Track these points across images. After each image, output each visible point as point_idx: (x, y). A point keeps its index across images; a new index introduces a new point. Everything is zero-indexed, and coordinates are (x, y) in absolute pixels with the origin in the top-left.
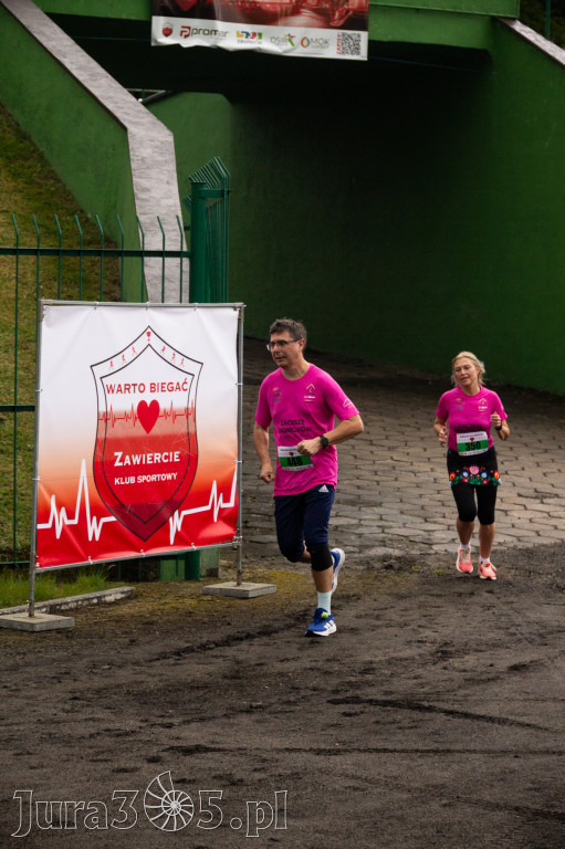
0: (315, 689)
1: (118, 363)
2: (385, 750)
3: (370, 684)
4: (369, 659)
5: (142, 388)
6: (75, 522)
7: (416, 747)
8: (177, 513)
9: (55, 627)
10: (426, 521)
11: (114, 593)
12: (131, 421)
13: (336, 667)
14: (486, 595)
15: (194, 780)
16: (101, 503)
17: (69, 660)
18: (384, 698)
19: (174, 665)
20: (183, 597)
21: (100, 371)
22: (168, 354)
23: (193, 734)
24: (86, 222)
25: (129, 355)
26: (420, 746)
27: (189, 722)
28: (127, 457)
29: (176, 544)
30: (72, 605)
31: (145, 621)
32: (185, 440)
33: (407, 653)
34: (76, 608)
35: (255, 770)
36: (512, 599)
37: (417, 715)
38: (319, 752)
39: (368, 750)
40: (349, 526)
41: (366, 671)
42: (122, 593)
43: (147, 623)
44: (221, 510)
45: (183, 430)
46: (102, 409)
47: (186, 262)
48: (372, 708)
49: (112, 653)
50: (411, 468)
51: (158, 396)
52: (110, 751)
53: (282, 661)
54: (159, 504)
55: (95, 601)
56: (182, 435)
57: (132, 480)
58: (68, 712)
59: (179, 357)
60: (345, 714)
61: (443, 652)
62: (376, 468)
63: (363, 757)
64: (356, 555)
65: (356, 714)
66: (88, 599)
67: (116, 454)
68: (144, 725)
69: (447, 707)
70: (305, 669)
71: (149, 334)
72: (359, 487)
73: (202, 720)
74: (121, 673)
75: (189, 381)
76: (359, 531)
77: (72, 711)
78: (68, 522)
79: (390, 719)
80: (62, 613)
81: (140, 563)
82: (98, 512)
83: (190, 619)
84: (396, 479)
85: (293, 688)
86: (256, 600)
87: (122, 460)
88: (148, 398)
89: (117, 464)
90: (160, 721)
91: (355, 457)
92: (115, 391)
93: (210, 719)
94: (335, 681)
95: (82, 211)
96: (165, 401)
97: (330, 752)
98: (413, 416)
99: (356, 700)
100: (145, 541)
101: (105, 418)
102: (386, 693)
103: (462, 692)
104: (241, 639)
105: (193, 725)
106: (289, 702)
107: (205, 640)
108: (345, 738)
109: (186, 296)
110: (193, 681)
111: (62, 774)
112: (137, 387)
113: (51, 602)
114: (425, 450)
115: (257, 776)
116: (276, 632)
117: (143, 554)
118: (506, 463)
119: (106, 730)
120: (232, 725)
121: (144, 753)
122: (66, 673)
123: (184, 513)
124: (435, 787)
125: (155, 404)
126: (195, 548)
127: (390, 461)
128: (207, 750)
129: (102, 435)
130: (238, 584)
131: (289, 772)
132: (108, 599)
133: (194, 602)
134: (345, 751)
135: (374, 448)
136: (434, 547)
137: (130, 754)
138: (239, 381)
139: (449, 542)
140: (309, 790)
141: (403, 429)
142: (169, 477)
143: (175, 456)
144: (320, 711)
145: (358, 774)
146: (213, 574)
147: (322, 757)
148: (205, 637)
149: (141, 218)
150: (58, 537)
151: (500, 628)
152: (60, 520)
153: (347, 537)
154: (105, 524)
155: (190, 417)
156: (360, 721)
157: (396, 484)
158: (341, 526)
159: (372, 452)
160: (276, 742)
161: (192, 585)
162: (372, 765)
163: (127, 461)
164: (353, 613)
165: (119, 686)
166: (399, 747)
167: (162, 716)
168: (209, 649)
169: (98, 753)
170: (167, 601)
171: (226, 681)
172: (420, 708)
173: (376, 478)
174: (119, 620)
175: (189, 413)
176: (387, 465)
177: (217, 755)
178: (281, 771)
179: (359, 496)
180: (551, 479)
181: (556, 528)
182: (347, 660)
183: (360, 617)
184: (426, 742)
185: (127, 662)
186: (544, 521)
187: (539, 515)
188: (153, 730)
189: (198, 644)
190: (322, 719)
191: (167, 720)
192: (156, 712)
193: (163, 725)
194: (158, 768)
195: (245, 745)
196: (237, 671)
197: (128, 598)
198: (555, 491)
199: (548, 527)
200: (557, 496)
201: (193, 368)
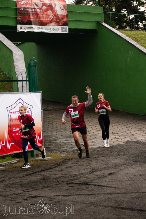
0: (63, 181)
1: (13, 107)
2: (80, 195)
3: (76, 179)
4: (75, 173)
6: (4, 145)
7: (87, 194)
11: (14, 161)
12: (17, 120)
13: (67, 176)
14: (102, 157)
16: (10, 140)
17: (4, 177)
18: (79, 182)
19: (29, 177)
20: (30, 161)
21: (9, 109)
22: (24, 104)
23: (34, 193)
24: (4, 74)
25: (15, 105)
26: (88, 193)
27: (33, 190)
28: (16, 129)
30: (5, 164)
33: (84, 172)
35: (50, 201)
36: (108, 158)
37: (87, 186)
38: (64, 196)
40: (69, 143)
41: (74, 176)
42: (16, 161)
44: (39, 140)
46: (10, 118)
47: (28, 82)
48: (76, 185)
49: (14, 175)
52: (15, 198)
53: (54, 175)
55: (10, 163)
57: (17, 134)
58: (5, 189)
59: (27, 105)
60: (70, 187)
61: (92, 171)
63: (75, 196)
65: (73, 187)
66: (8, 163)
67: (13, 128)
68: (23, 191)
69: (94, 184)
70: (60, 177)
71: (20, 100)
73: (36, 190)
74: (16, 180)
75: (30, 110)
76: (71, 144)
79: (81, 187)
80: (2, 166)
81: (20, 154)
82: (10, 142)
83: (32, 166)
85: (57, 181)
86: (48, 161)
87: (15, 130)
89: (14, 130)
92: (13, 113)
93: (38, 189)
94: (67, 179)
95: (3, 71)
97: (67, 196)
99: (73, 183)
101: (10, 120)
102: (79, 181)
103: (97, 180)
104: (45, 170)
105: (34, 191)
106: (57, 185)
107: (36, 171)
108: (70, 192)
109: (28, 91)
110: (34, 181)
112: (17, 112)
116: (53, 168)
117: (21, 151)
119: (14, 193)
120: (44, 191)
121: (23, 198)
122: (4, 180)
124: (92, 203)
128: (38, 197)
129: (10, 124)
131: (57, 201)
133: (33, 162)
137: (20, 199)
138: (42, 110)
139: (93, 145)
140: (63, 205)
144: (64, 186)
145: (74, 200)
146: (37, 156)
147: (65, 197)
149: (17, 73)
150: (0, 148)
151: (105, 165)
153: (68, 145)
154: (11, 145)
158: (67, 143)
160: (54, 194)
161: (33, 158)
162: (77, 198)
163: (16, 130)
164: (71, 163)
165: (16, 183)
166: (83, 194)
168: (37, 173)
169: (12, 199)
171: (42, 180)
172: (88, 184)
174: (16, 167)
177: (40, 198)
178: (56, 201)
179: (71, 136)
180: (116, 130)
181: (117, 141)
182: (70, 174)
183: (72, 164)
184: (90, 192)
185: (18, 177)
186: (115, 139)
187: (113, 138)
188: (25, 193)
189: (34, 172)
190: (65, 188)
191: (28, 190)
192: (25, 188)
193: (27, 191)
194: (26, 201)
195: (47, 195)
196: (44, 178)
197: (18, 162)
198: (117, 132)
199: (116, 141)
200: (117, 133)
201: (31, 107)
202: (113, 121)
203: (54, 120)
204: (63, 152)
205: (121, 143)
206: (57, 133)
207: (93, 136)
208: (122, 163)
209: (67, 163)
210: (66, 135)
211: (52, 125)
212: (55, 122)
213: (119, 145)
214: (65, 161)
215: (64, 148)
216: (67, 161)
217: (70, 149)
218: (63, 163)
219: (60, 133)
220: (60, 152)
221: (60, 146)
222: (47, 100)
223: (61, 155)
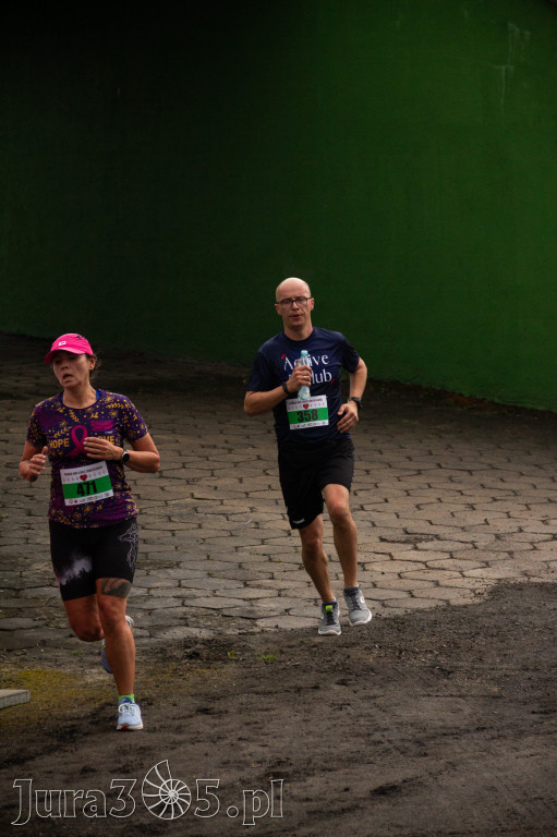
10: (246, 585)
14: (337, 687)
36: (376, 691)
50: (221, 508)
62: (168, 511)
64: (146, 641)
76: (145, 607)
84: (200, 527)
98: (221, 433)
114: (241, 480)
118: (360, 494)
127: (189, 500)
135: (164, 483)
136: (259, 623)
139: (282, 614)
141: (207, 451)
151: (358, 735)
157: (201, 533)
159: (162, 488)
173: (170, 526)
176: (186, 506)
180: (427, 514)
181: (437, 584)
186: (420, 575)
187: (412, 566)
198: (434, 530)
199: (426, 584)
200: (437, 537)
202: (410, 459)
205: (457, 599)
207: (281, 557)
208: (463, 724)
213: (448, 608)
217: (140, 641)
218: (96, 723)
220: (74, 659)
223: (83, 674)
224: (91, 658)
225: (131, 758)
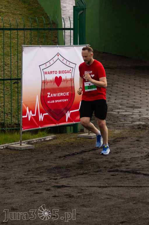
0: (105, 167)
1: (48, 64)
2: (121, 186)
5: (56, 72)
6: (35, 115)
7: (131, 185)
8: (68, 112)
9: (28, 148)
11: (49, 137)
13: (114, 160)
15: (58, 196)
16: (43, 109)
17: (30, 159)
18: (126, 170)
19: (62, 160)
20: (71, 138)
21: (42, 67)
22: (65, 61)
23: (63, 182)
24: (47, 18)
25: (52, 62)
26: (132, 185)
27: (62, 178)
28: (52, 94)
29: (68, 121)
30: (35, 141)
31: (57, 146)
32: (70, 88)
33: (137, 156)
34: (37, 142)
35: (78, 193)
37: (134, 175)
38: (100, 187)
39: (116, 186)
40: (129, 115)
41: (123, 162)
42: (52, 137)
43: (58, 147)
45: (70, 85)
46: (43, 79)
48: (121, 173)
49: (44, 156)
51: (61, 75)
52: (35, 187)
53: (97, 158)
54: (62, 109)
55: (43, 140)
56: (70, 87)
57: (53, 102)
58: (25, 175)
59: (68, 62)
60: (112, 175)
61: (148, 155)
62: (141, 95)
63: (114, 188)
64: (130, 124)
65: (115, 175)
66: (40, 139)
67: (48, 93)
68: (48, 179)
69: (144, 173)
70: (104, 161)
71: (58, 55)
72: (134, 102)
73: (67, 177)
74: (45, 163)
75: (71, 70)
76: (131, 117)
77: (27, 175)
78: (32, 115)
79: (126, 177)
80: (32, 144)
82: (42, 112)
83: (72, 145)
84: (147, 99)
85: (98, 167)
86: (94, 139)
87: (50, 95)
88: (58, 75)
89: (48, 96)
90: (53, 178)
91: (135, 92)
92: (47, 73)
93: (69, 177)
94: (111, 165)
95: (46, 14)
96: (64, 76)
97: (103, 187)
99: (117, 171)
100: (58, 121)
101: (44, 82)
102: (127, 168)
104: (86, 152)
105: (63, 179)
106: (96, 172)
107: (75, 152)
108: (110, 182)
110: (67, 165)
111: (18, 194)
112: (54, 72)
113: (28, 140)
115: (79, 194)
116: (98, 149)
117: (58, 125)
119: (35, 181)
120: (76, 179)
121: (45, 188)
122: (28, 163)
123: (71, 112)
124: (133, 198)
125: (60, 77)
126: (74, 123)
127: (146, 93)
128: (65, 186)
129: (43, 87)
130: (89, 134)
131: (88, 193)
132: (47, 139)
133: (74, 140)
134: (109, 187)
135: (141, 89)
137: (41, 188)
140: (93, 199)
142: (65, 100)
143: (68, 94)
144: (105, 174)
145: (110, 194)
146: (82, 131)
147: (101, 189)
148: (75, 151)
150: (29, 120)
152: (30, 115)
153: (128, 118)
154: (44, 116)
155: (72, 81)
156: (116, 177)
157: (147, 101)
158: (127, 115)
160: (88, 184)
161: (75, 134)
162: (116, 191)
163: (52, 95)
164: (124, 143)
165: (43, 167)
166: (126, 185)
167: (55, 176)
168: (75, 155)
169: (31, 188)
170: (66, 140)
171: (78, 165)
172: (136, 173)
173: (141, 99)
174: (49, 146)
175: (72, 80)
176: (145, 95)
177: (68, 188)
178: (86, 193)
179: (134, 105)
182: (118, 158)
183: (126, 144)
184: (135, 184)
185: (48, 159)
188: (51, 181)
189: (72, 153)
190: (104, 177)
191: (56, 177)
192: (53, 175)
193: (54, 179)
194: (48, 192)
195: (78, 185)
196: (82, 162)
197: (54, 139)
201: (73, 66)
203: (115, 83)
204: (119, 128)
206: (115, 101)
209: (118, 143)
210: (128, 103)
211: (111, 90)
212: (116, 85)
214: (118, 139)
215: (121, 121)
216: (119, 140)
217: (128, 124)
219: (120, 100)
220: (113, 128)
221: (116, 119)
222: (111, 54)
223: (114, 131)
224: (117, 128)
225: (119, 150)
